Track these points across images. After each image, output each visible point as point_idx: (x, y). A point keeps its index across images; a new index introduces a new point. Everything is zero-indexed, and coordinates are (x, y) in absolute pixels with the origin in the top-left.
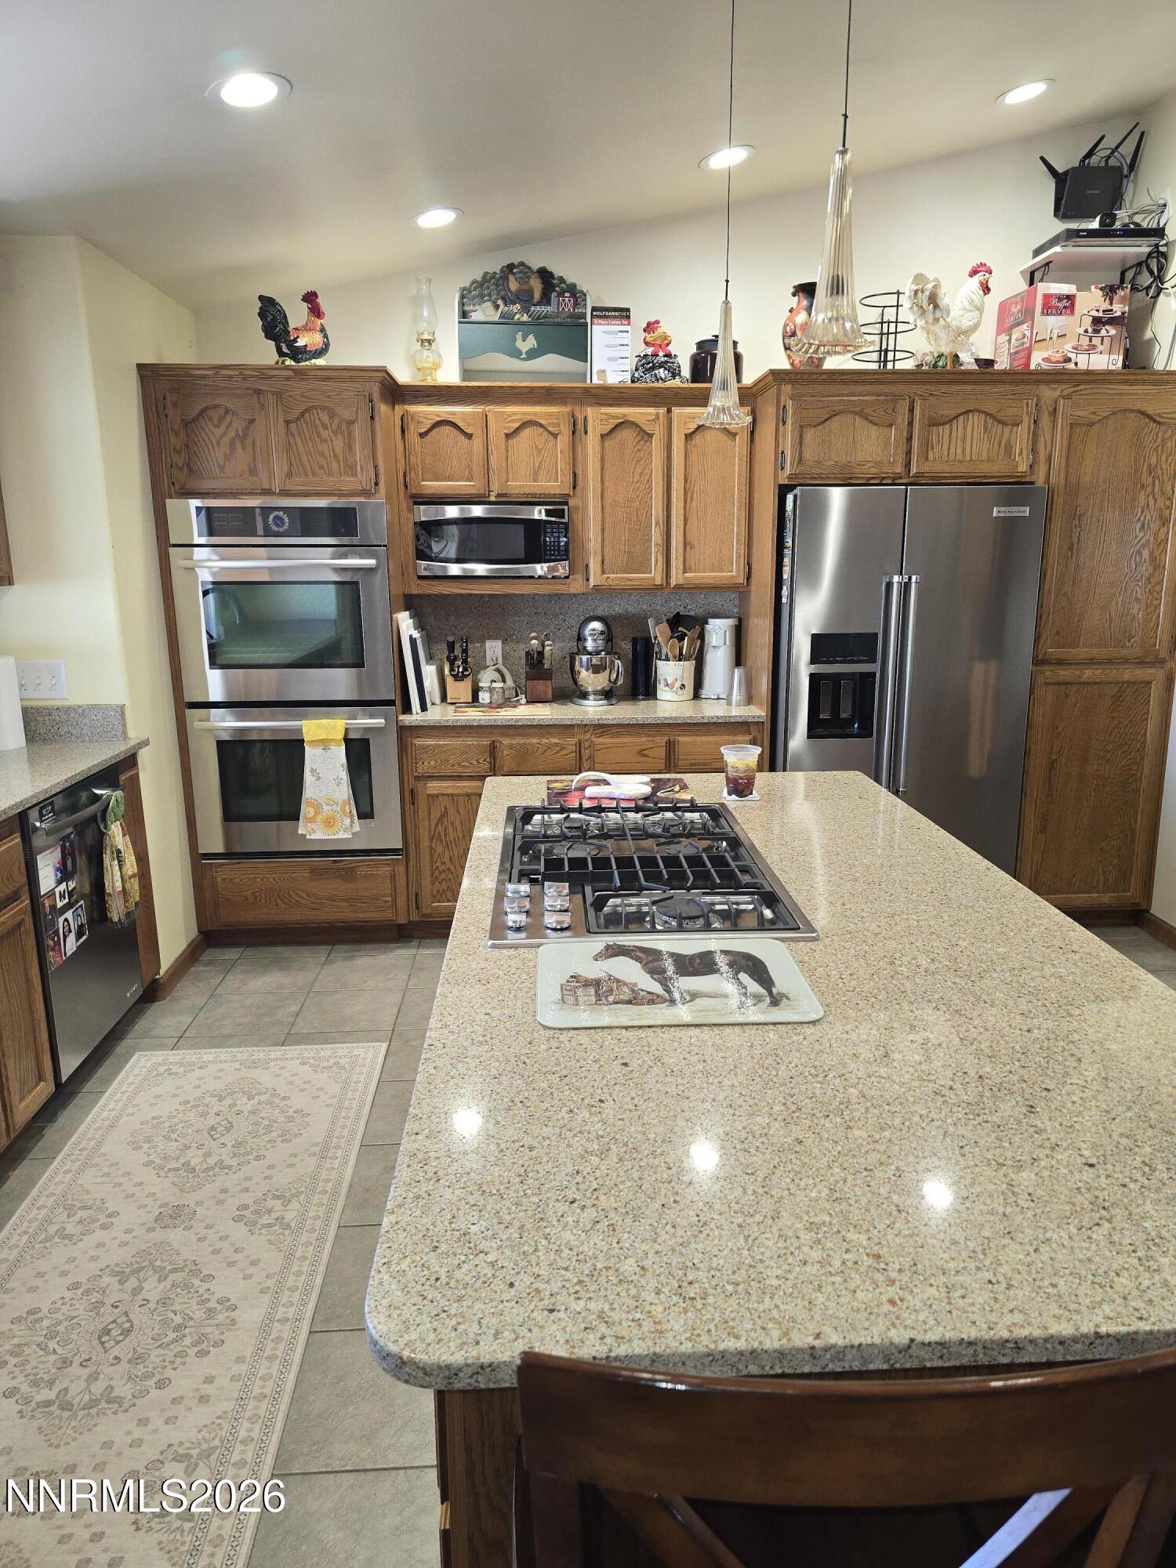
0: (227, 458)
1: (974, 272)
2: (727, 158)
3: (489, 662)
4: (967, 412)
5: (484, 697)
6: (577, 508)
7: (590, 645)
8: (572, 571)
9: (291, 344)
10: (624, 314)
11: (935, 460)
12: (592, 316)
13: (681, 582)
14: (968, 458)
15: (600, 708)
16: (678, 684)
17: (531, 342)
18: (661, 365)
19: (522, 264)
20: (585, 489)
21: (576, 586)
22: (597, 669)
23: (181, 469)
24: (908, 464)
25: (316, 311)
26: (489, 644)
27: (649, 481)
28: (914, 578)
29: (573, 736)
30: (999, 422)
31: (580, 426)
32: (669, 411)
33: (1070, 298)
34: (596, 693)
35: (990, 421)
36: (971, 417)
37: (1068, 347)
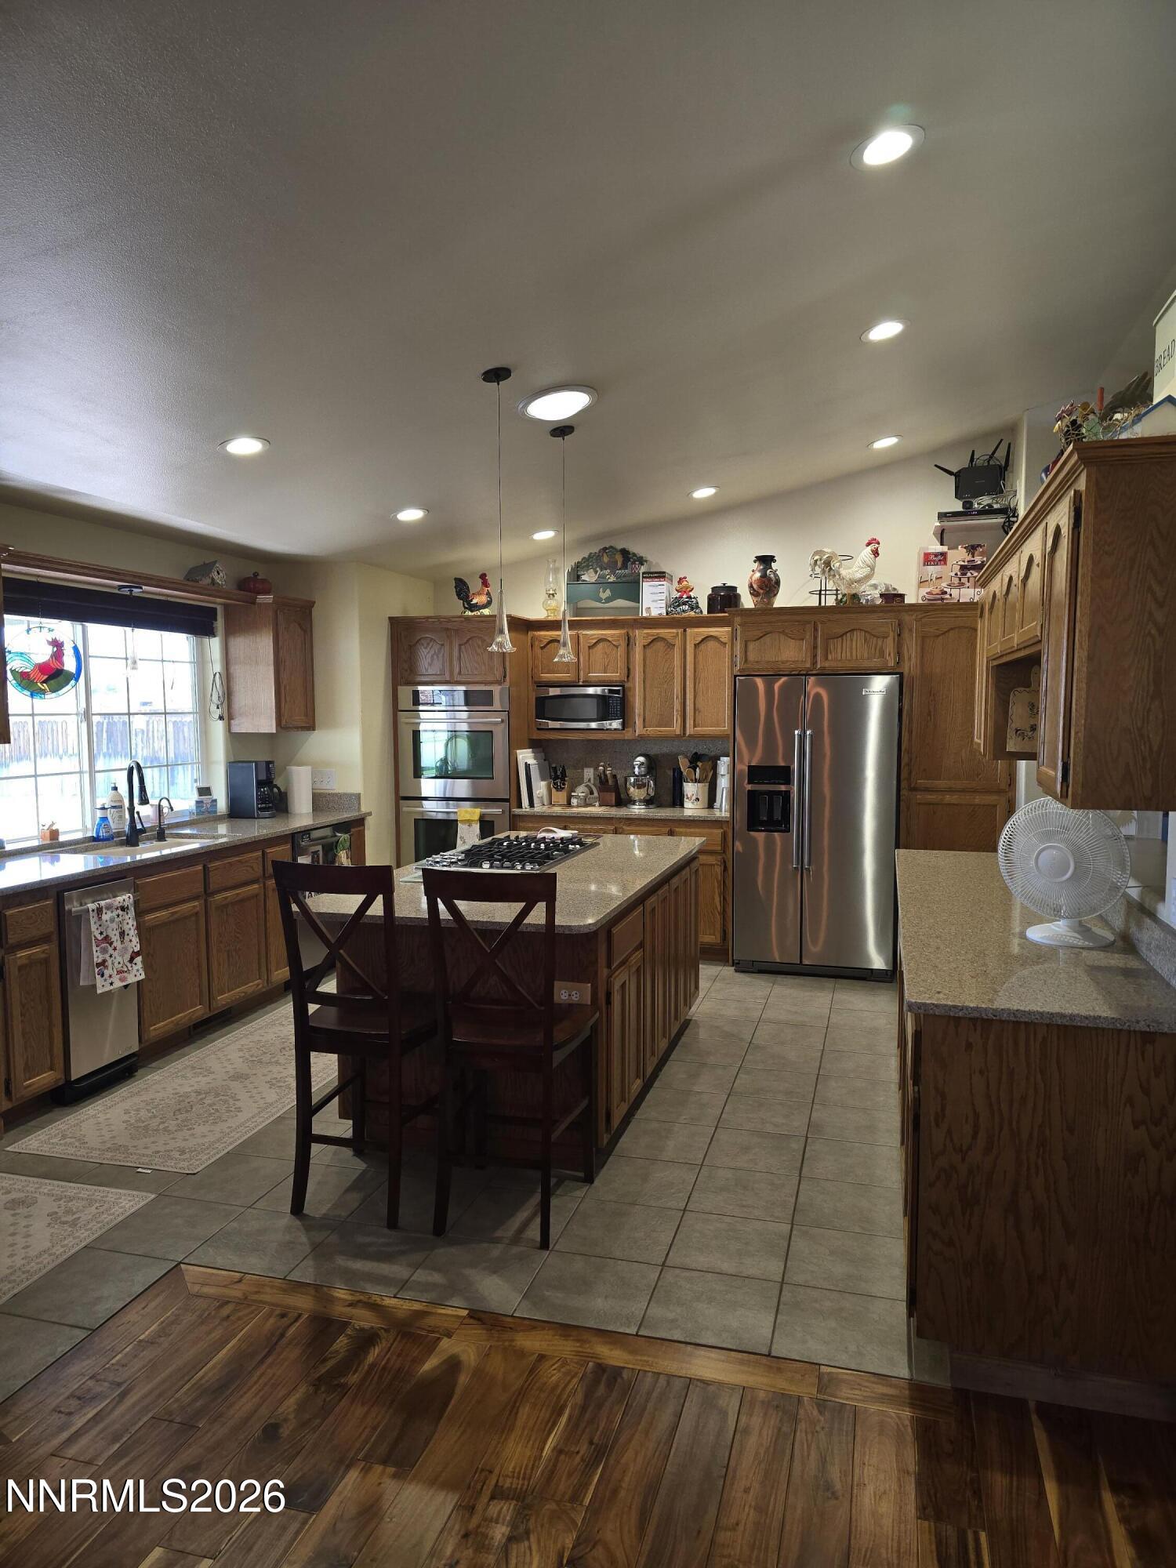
0: (430, 665)
1: (868, 544)
2: (704, 493)
3: (586, 780)
4: (852, 631)
5: (574, 801)
6: (630, 688)
7: (637, 770)
8: (624, 725)
9: (469, 603)
10: (661, 575)
11: (832, 660)
12: (643, 577)
13: (692, 733)
14: (854, 658)
15: (642, 811)
16: (694, 798)
17: (608, 593)
18: (684, 603)
19: (611, 547)
20: (634, 678)
21: (628, 735)
22: (639, 787)
23: (407, 670)
24: (814, 663)
25: (485, 584)
26: (586, 770)
27: (673, 673)
28: (808, 733)
29: (612, 825)
30: (875, 636)
31: (632, 641)
32: (685, 631)
33: (944, 554)
34: (640, 801)
35: (868, 636)
36: (855, 633)
37: (944, 585)
